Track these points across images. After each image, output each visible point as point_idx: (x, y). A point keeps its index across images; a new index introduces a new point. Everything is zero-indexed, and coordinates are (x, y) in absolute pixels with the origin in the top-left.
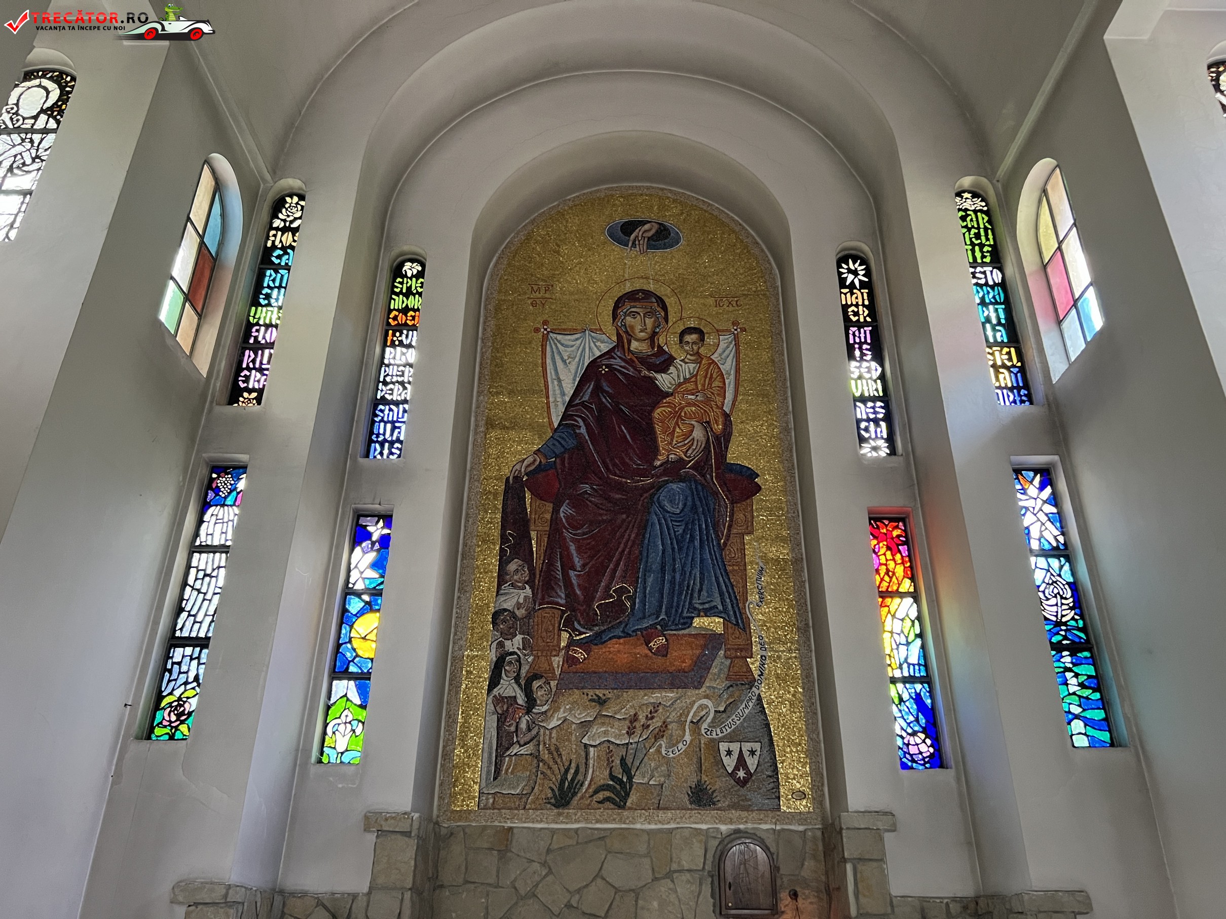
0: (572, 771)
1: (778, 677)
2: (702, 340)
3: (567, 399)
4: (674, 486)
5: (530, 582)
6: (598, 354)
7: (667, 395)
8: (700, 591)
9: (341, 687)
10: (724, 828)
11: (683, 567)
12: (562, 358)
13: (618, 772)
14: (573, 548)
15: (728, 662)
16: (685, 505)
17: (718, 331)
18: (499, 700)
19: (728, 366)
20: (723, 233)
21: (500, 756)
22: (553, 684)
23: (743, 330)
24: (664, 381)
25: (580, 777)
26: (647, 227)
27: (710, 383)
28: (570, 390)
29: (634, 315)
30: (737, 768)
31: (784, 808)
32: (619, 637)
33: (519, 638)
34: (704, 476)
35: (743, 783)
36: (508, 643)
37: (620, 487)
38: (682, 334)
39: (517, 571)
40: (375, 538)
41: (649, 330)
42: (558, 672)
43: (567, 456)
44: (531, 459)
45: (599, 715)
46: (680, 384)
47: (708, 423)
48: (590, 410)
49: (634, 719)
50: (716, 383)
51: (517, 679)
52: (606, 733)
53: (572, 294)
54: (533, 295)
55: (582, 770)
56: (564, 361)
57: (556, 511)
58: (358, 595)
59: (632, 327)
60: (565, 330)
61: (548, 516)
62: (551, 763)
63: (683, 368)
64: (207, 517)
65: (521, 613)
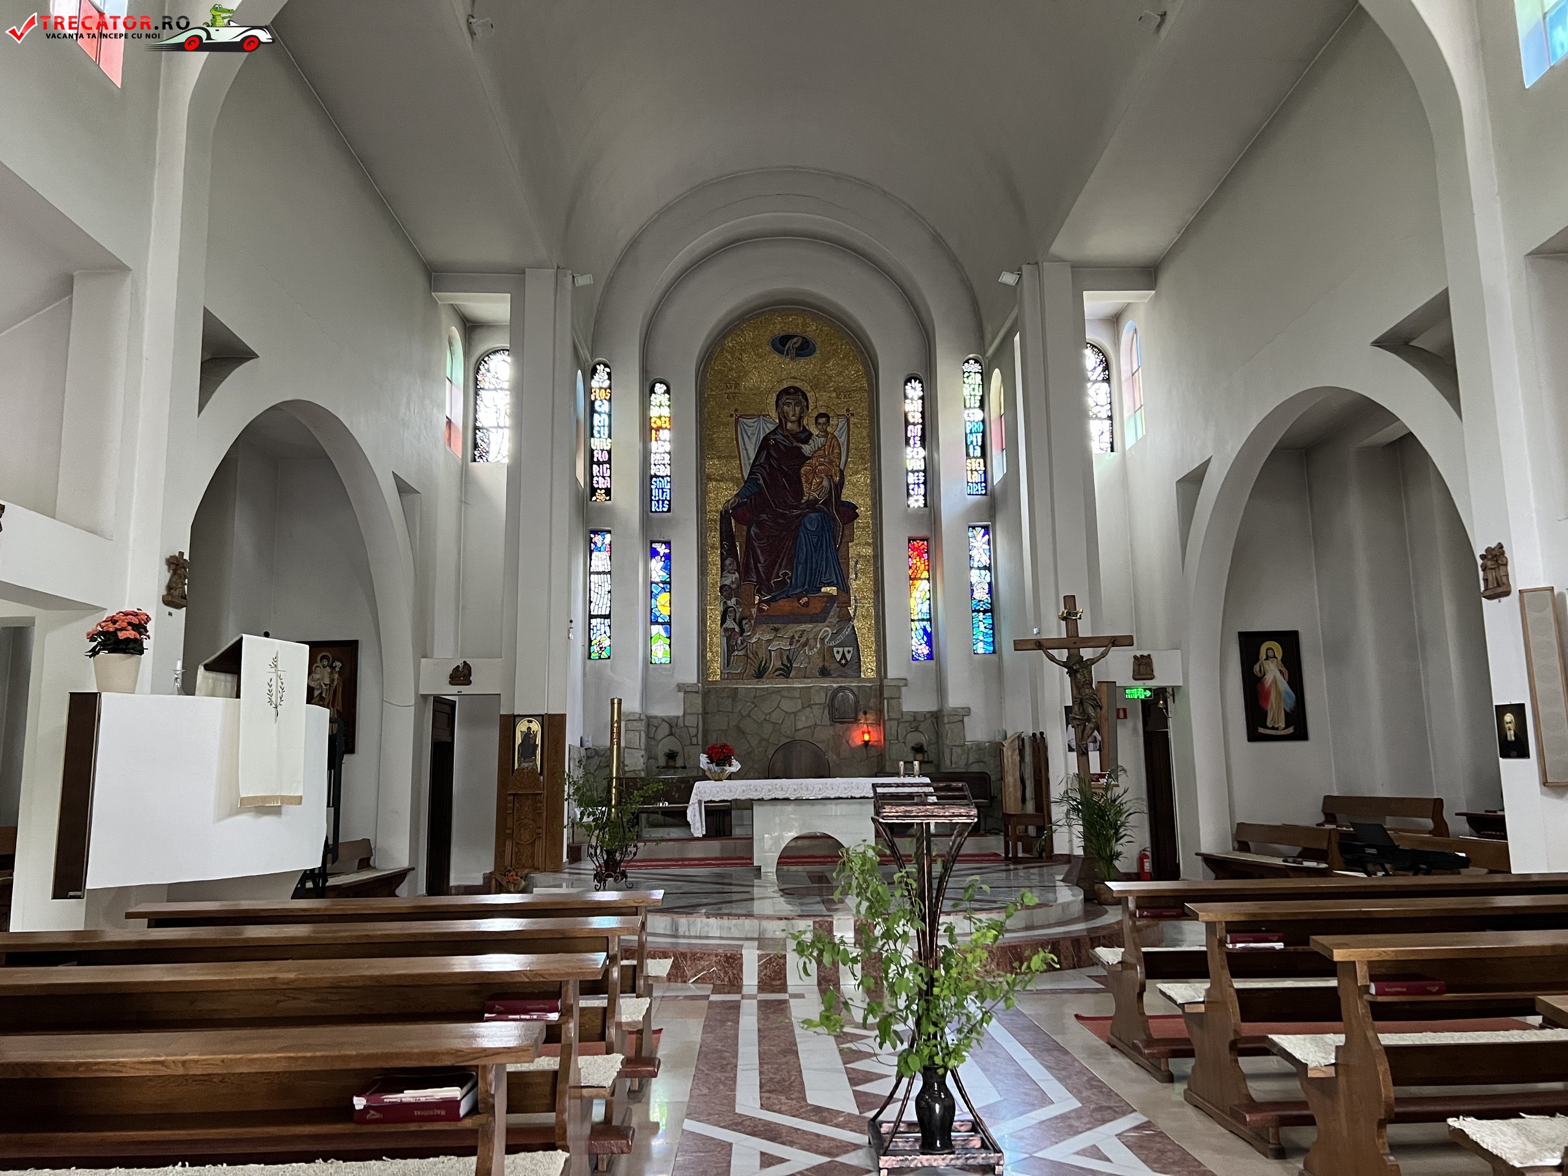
0: (764, 662)
1: (863, 616)
2: (828, 421)
3: (752, 461)
4: (812, 515)
5: (738, 570)
6: (768, 432)
7: (809, 458)
8: (825, 573)
9: (656, 629)
10: (835, 685)
11: (817, 561)
12: (747, 434)
13: (786, 662)
14: (759, 551)
15: (838, 609)
16: (818, 526)
17: (838, 415)
18: (726, 630)
19: (843, 440)
20: (842, 345)
21: (729, 656)
22: (753, 622)
23: (852, 415)
24: (807, 449)
25: (767, 665)
26: (795, 340)
27: (833, 451)
28: (753, 457)
29: (788, 404)
30: (841, 659)
31: (863, 676)
32: (784, 598)
33: (734, 600)
34: (828, 509)
35: (844, 666)
36: (728, 602)
37: (783, 516)
38: (817, 418)
39: (730, 564)
40: (661, 555)
41: (797, 415)
42: (754, 616)
43: (753, 497)
44: (733, 500)
45: (775, 636)
46: (815, 452)
47: (831, 476)
48: (764, 468)
49: (793, 637)
50: (837, 451)
51: (734, 620)
52: (779, 644)
53: (751, 389)
54: (728, 391)
55: (768, 661)
56: (749, 437)
57: (749, 531)
58: (657, 583)
59: (787, 413)
60: (748, 415)
61: (745, 533)
62: (754, 659)
63: (817, 441)
64: (593, 557)
65: (734, 586)
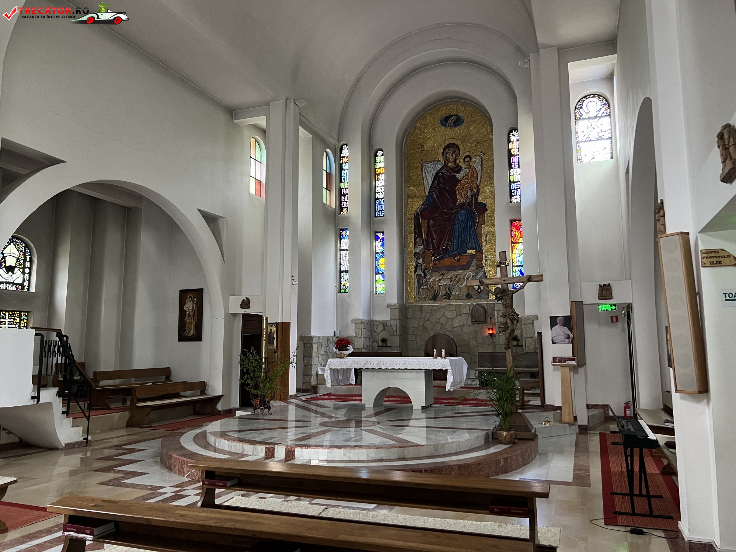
0: (436, 292)
1: (490, 265)
2: (471, 159)
3: (430, 186)
4: (462, 211)
5: (423, 244)
6: (438, 169)
7: (460, 181)
8: (469, 242)
9: (379, 276)
10: (474, 303)
11: (464, 236)
12: (428, 172)
13: (448, 291)
14: (434, 233)
15: (476, 262)
16: (465, 217)
18: (417, 275)
19: (479, 169)
20: (478, 117)
21: (419, 289)
22: (431, 271)
23: (484, 154)
24: (459, 176)
25: (439, 293)
26: (453, 118)
27: (473, 175)
28: (430, 183)
29: (449, 153)
30: (478, 289)
31: (490, 298)
32: (447, 257)
33: (421, 259)
34: (471, 207)
35: (479, 293)
36: (418, 261)
37: (446, 213)
38: (464, 159)
39: (419, 241)
40: (381, 239)
41: (454, 158)
42: (431, 268)
43: (430, 205)
44: (420, 207)
45: (443, 278)
46: (464, 177)
47: (472, 189)
48: (437, 189)
49: (452, 278)
50: (475, 175)
51: (421, 270)
52: (444, 282)
53: (430, 148)
54: (418, 150)
55: (439, 291)
56: (428, 173)
57: (428, 223)
58: (378, 253)
59: (449, 158)
60: (428, 162)
61: (426, 224)
62: (431, 290)
63: (465, 171)
64: (342, 242)
65: (421, 253)
